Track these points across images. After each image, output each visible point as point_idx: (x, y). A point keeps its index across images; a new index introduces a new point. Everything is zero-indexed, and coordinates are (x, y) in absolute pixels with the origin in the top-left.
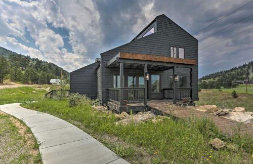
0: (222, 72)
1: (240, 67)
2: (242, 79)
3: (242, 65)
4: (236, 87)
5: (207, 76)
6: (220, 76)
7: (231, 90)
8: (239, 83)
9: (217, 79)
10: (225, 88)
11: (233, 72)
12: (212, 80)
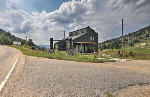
0: (114, 39)
3: (125, 35)
4: (121, 48)
5: (107, 41)
6: (113, 41)
7: (117, 50)
9: (112, 43)
10: (115, 48)
11: (120, 39)
12: (109, 44)
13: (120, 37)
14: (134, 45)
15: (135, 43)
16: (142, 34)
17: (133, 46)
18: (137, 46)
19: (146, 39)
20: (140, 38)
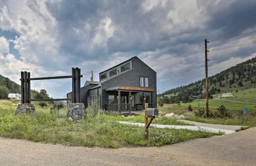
0: (181, 87)
1: (196, 83)
2: (197, 94)
3: (197, 81)
4: (192, 102)
5: (169, 91)
6: (180, 91)
7: (187, 105)
8: (194, 98)
9: (177, 94)
10: (183, 102)
11: (191, 88)
12: (173, 95)
13: (189, 84)
14: (213, 95)
15: (214, 93)
16: (224, 79)
17: (212, 98)
18: (217, 97)
19: (230, 87)
20: (221, 85)
